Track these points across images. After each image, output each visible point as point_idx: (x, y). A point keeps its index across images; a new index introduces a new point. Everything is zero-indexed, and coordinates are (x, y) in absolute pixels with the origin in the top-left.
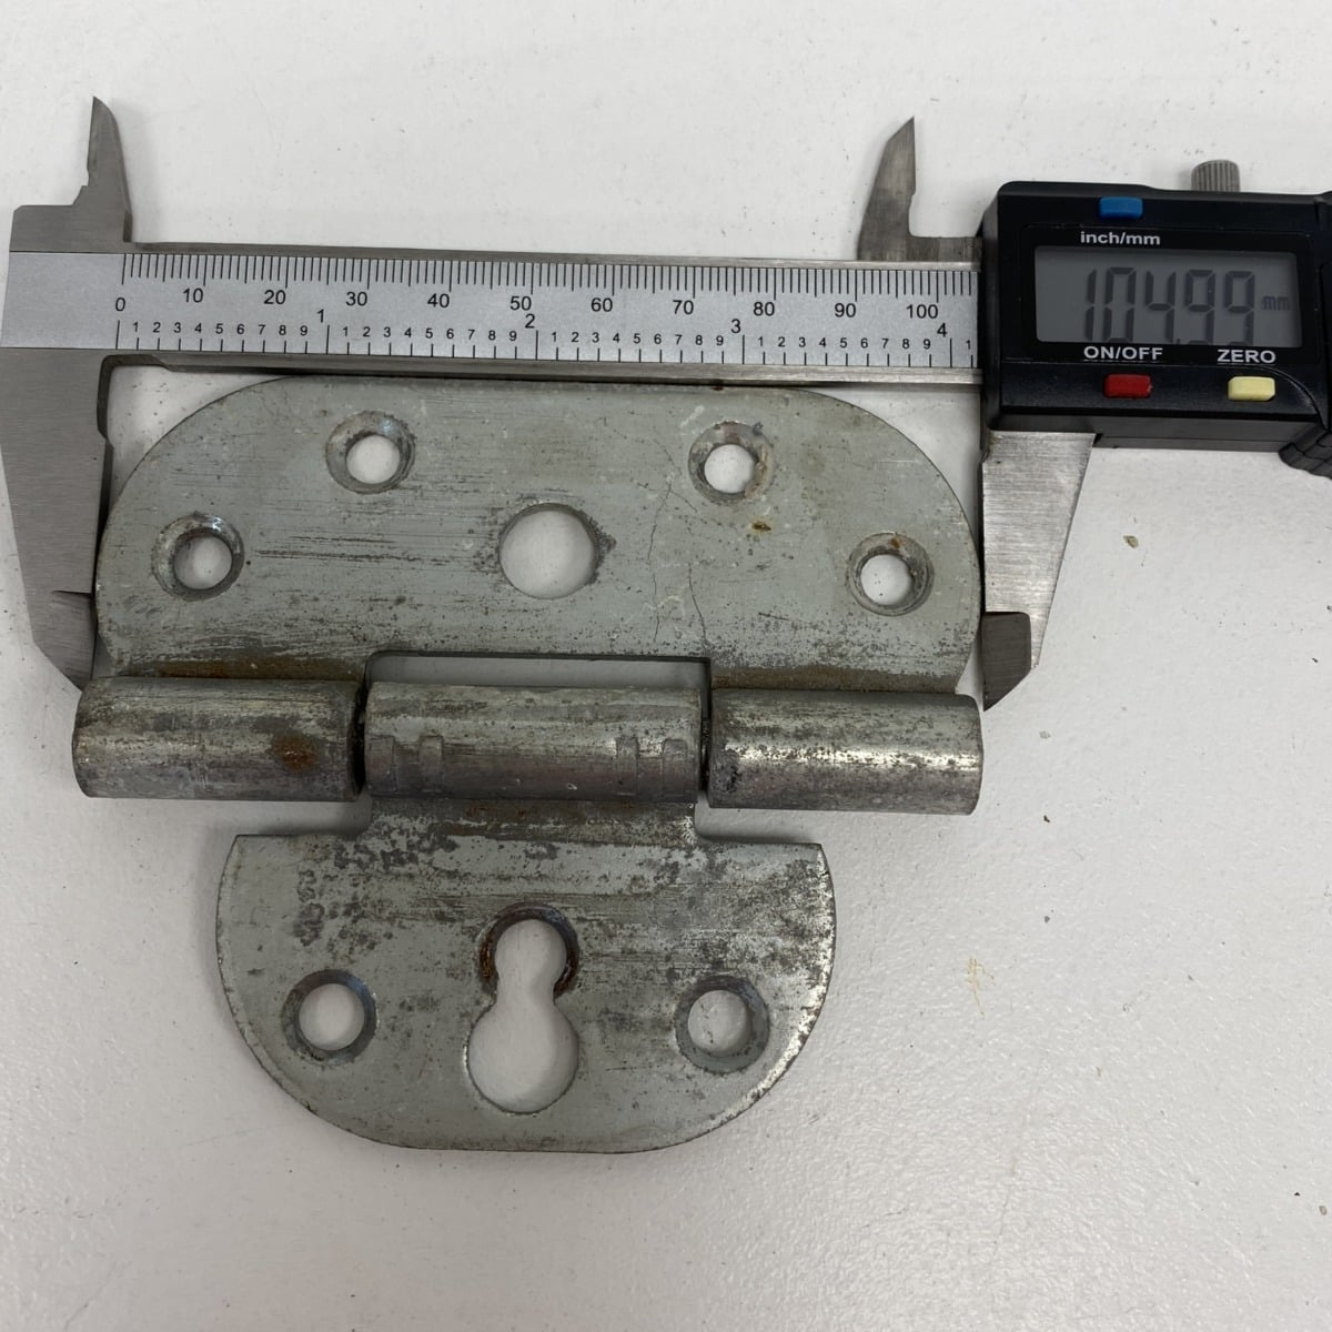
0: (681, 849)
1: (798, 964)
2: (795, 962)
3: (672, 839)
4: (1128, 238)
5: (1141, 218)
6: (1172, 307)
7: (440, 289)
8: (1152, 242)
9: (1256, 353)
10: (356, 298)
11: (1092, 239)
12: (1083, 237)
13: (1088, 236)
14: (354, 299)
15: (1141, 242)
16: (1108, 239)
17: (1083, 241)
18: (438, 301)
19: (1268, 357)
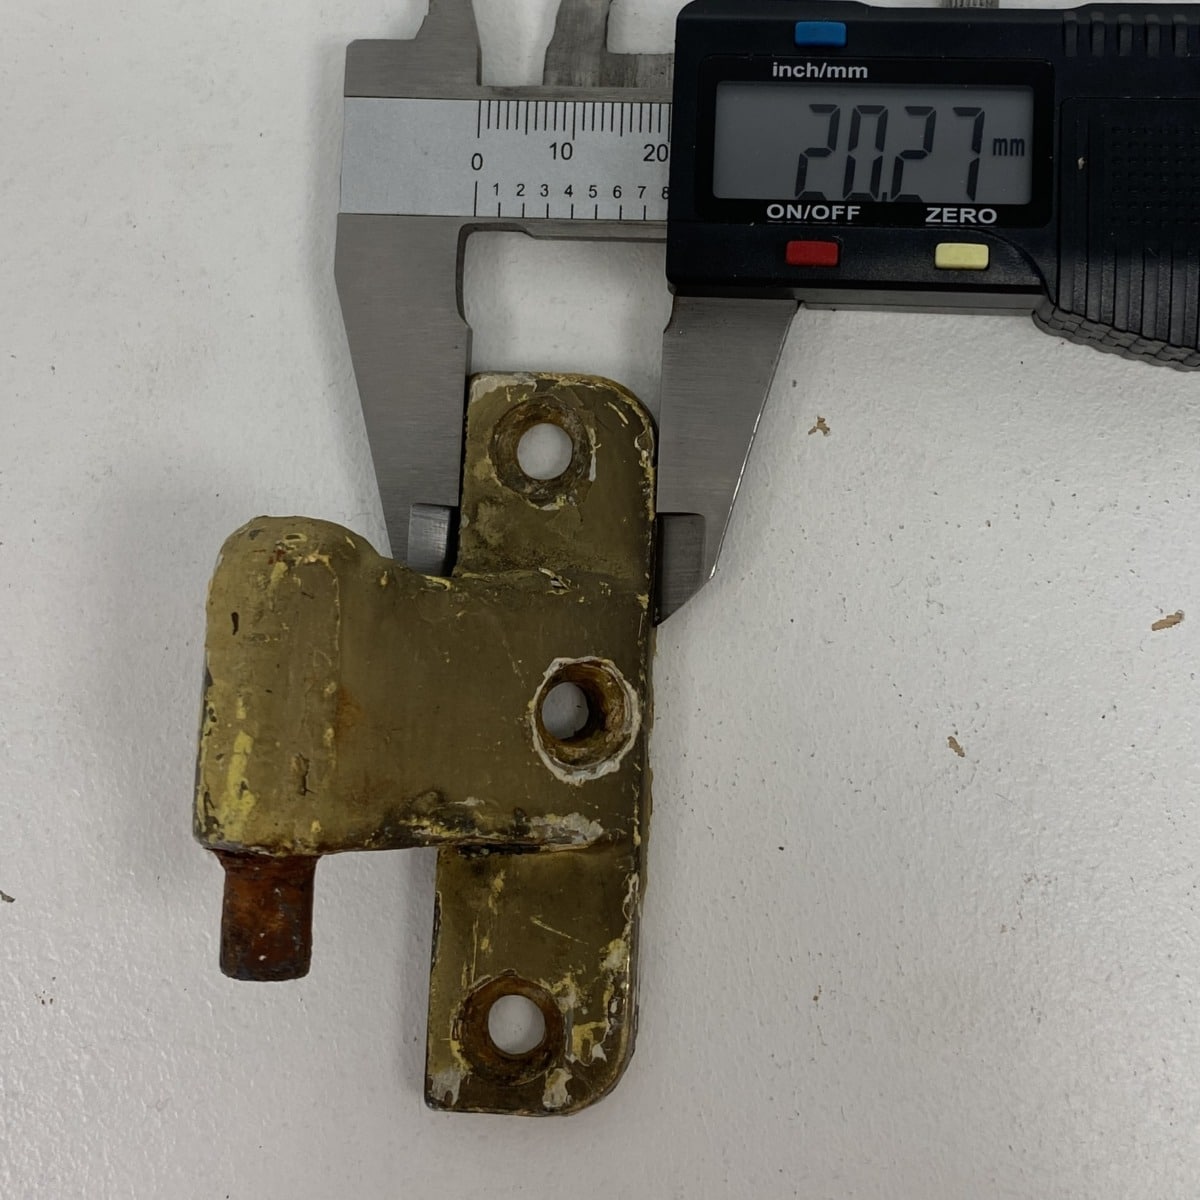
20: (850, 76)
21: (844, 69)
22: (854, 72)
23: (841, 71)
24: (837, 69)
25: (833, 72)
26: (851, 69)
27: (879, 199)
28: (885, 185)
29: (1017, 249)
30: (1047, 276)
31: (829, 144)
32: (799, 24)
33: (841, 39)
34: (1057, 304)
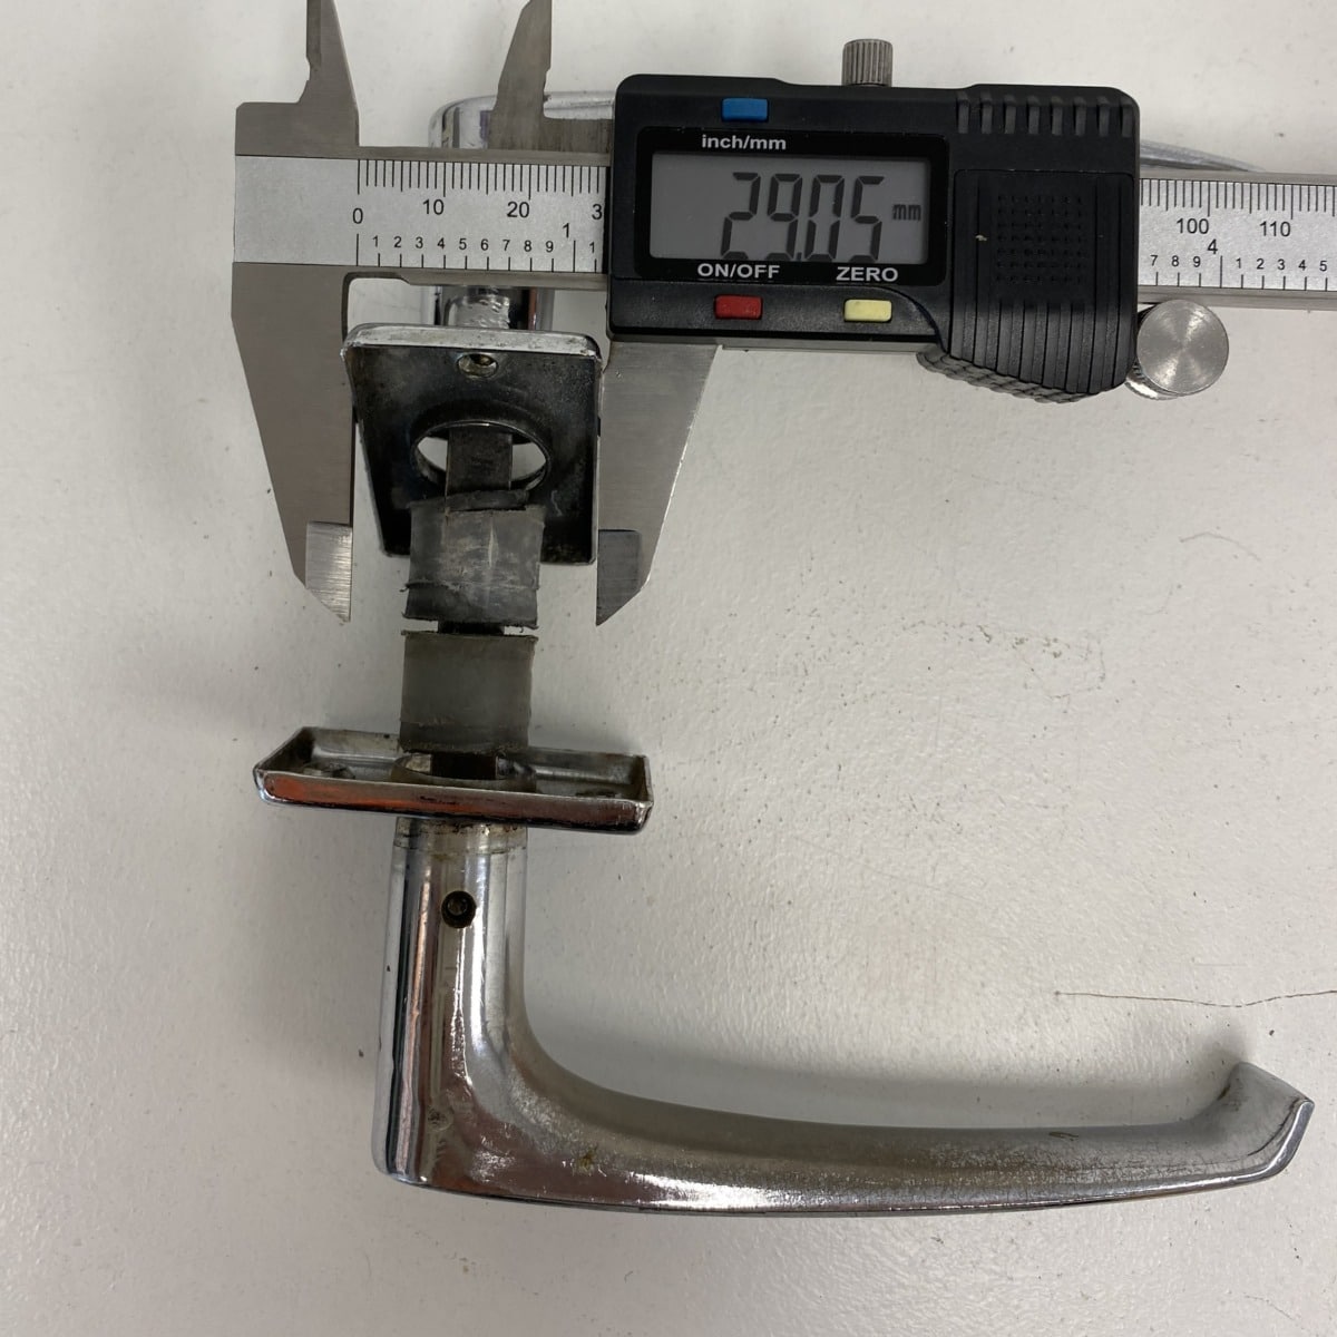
4: (752, 141)
5: (767, 121)
6: (796, 218)
8: (777, 147)
9: (878, 271)
11: (713, 143)
12: (704, 140)
13: (710, 140)
15: (765, 147)
16: (731, 143)
17: (704, 145)
19: (890, 275)
20: (771, 147)
21: (765, 142)
22: (774, 144)
23: (762, 144)
24: (759, 142)
25: (755, 144)
26: (771, 142)
27: (794, 259)
28: (800, 246)
29: (915, 303)
30: (940, 328)
31: (750, 209)
32: (726, 102)
33: (765, 115)
34: (949, 352)
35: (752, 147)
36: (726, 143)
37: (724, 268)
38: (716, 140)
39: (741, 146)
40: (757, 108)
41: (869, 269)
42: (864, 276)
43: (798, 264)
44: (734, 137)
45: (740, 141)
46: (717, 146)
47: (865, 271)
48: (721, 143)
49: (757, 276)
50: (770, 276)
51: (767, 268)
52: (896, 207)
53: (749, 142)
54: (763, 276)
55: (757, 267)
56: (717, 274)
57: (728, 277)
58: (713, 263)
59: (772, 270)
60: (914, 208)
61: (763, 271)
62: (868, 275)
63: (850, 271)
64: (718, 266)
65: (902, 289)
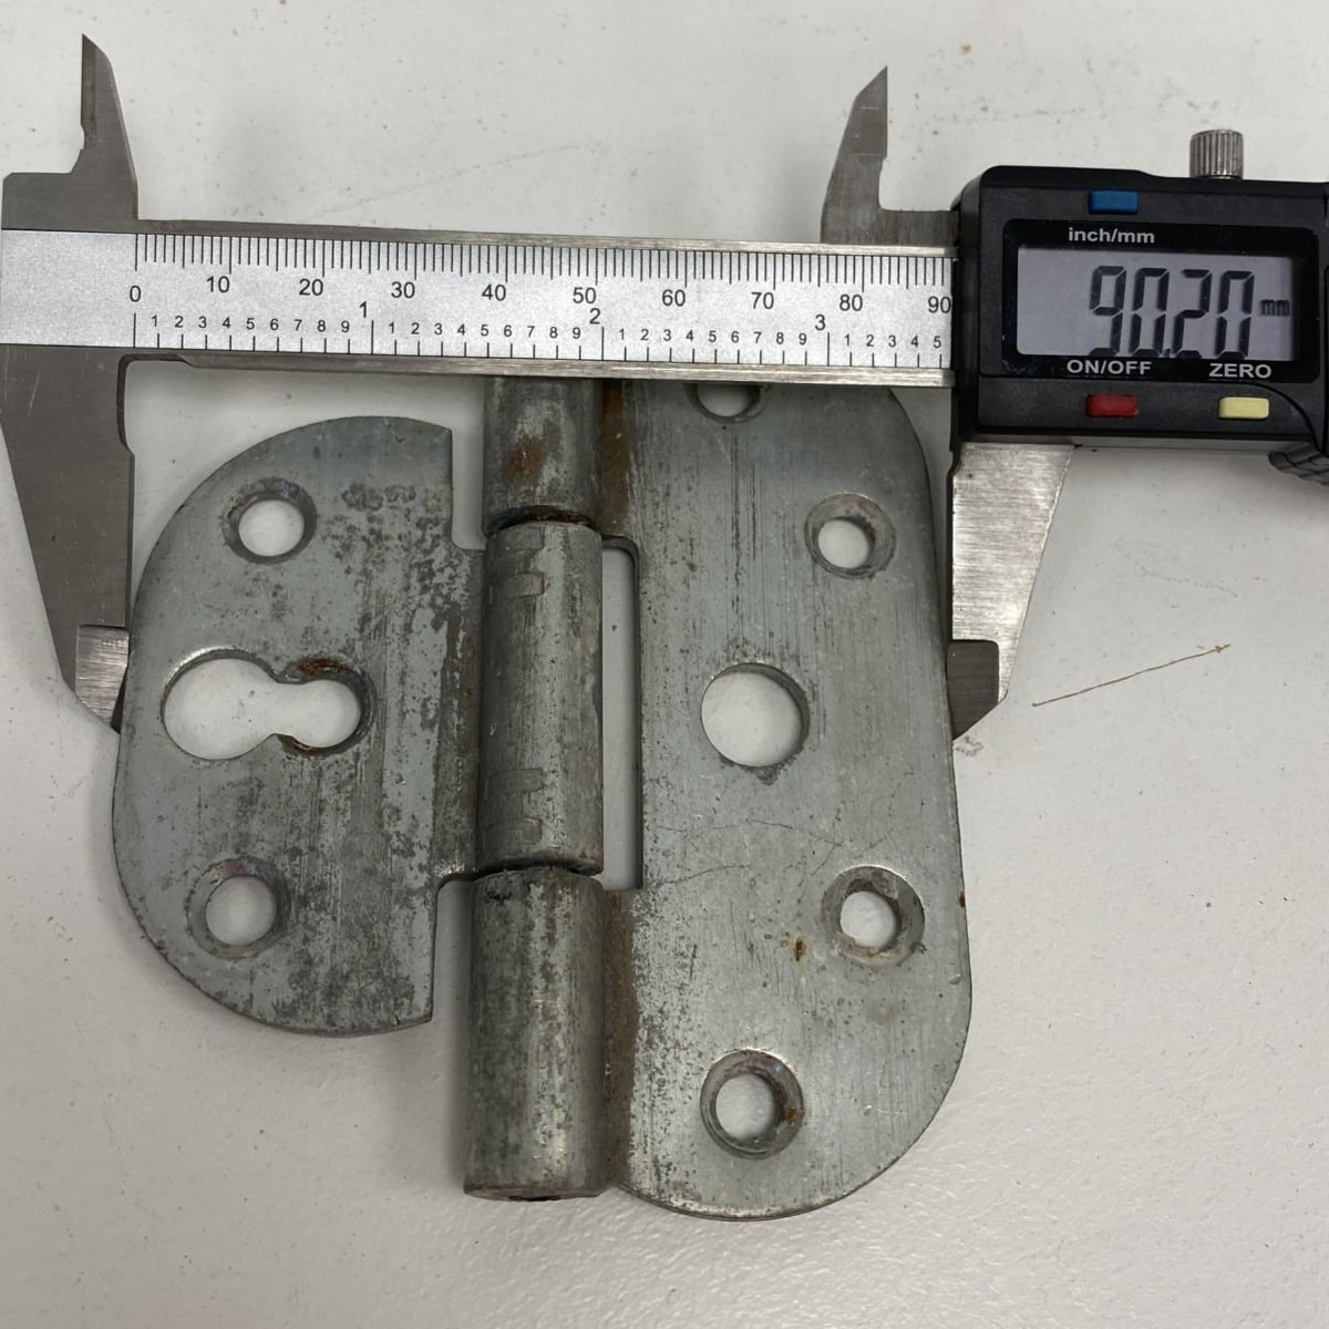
0: (429, 859)
1: (300, 990)
2: (302, 987)
3: (440, 850)
4: (1120, 235)
5: (1136, 212)
7: (495, 280)
9: (1251, 367)
10: (402, 289)
11: (1080, 236)
12: (1071, 233)
13: (1077, 233)
14: (401, 290)
15: (1133, 240)
16: (1098, 236)
17: (1071, 239)
18: (493, 292)
19: (1263, 371)
35: (1120, 240)
36: (1093, 236)
37: (1094, 365)
38: (1084, 234)
39: (1108, 240)
40: (1126, 200)
41: (1242, 366)
42: (1238, 373)
43: (1167, 360)
44: (1101, 230)
45: (1108, 234)
46: (1084, 239)
47: (1238, 368)
48: (1089, 236)
49: (1128, 372)
50: (1142, 372)
51: (1138, 365)
52: (1265, 303)
53: (1117, 236)
54: (1135, 373)
55: (1128, 363)
56: (1087, 371)
57: (1099, 374)
58: (1082, 359)
59: (1143, 367)
60: (1280, 303)
61: (1134, 368)
62: (1242, 371)
63: (1223, 368)
64: (1088, 363)
65: (1273, 385)
